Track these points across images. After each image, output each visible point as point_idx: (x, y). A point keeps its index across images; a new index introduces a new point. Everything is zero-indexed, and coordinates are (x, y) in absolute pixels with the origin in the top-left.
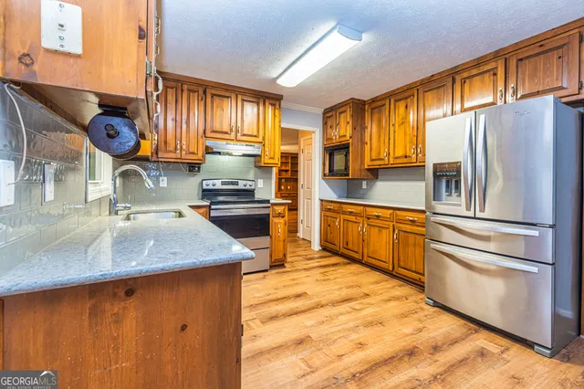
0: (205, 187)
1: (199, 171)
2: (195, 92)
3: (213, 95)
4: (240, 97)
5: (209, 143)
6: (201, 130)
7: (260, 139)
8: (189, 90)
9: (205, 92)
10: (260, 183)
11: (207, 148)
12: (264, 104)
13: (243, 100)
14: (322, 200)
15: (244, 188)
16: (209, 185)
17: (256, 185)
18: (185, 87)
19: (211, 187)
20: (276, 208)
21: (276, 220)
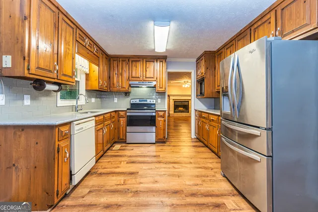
0: (131, 102)
1: (129, 95)
2: (124, 61)
3: (132, 61)
4: (145, 60)
5: (131, 82)
6: (127, 77)
7: (155, 79)
8: (122, 61)
9: (129, 61)
10: (159, 101)
11: (130, 85)
12: (157, 62)
13: (146, 61)
14: (196, 110)
15: (150, 103)
16: (134, 101)
17: (157, 101)
18: (121, 59)
19: (134, 102)
20: (159, 113)
21: (159, 119)
